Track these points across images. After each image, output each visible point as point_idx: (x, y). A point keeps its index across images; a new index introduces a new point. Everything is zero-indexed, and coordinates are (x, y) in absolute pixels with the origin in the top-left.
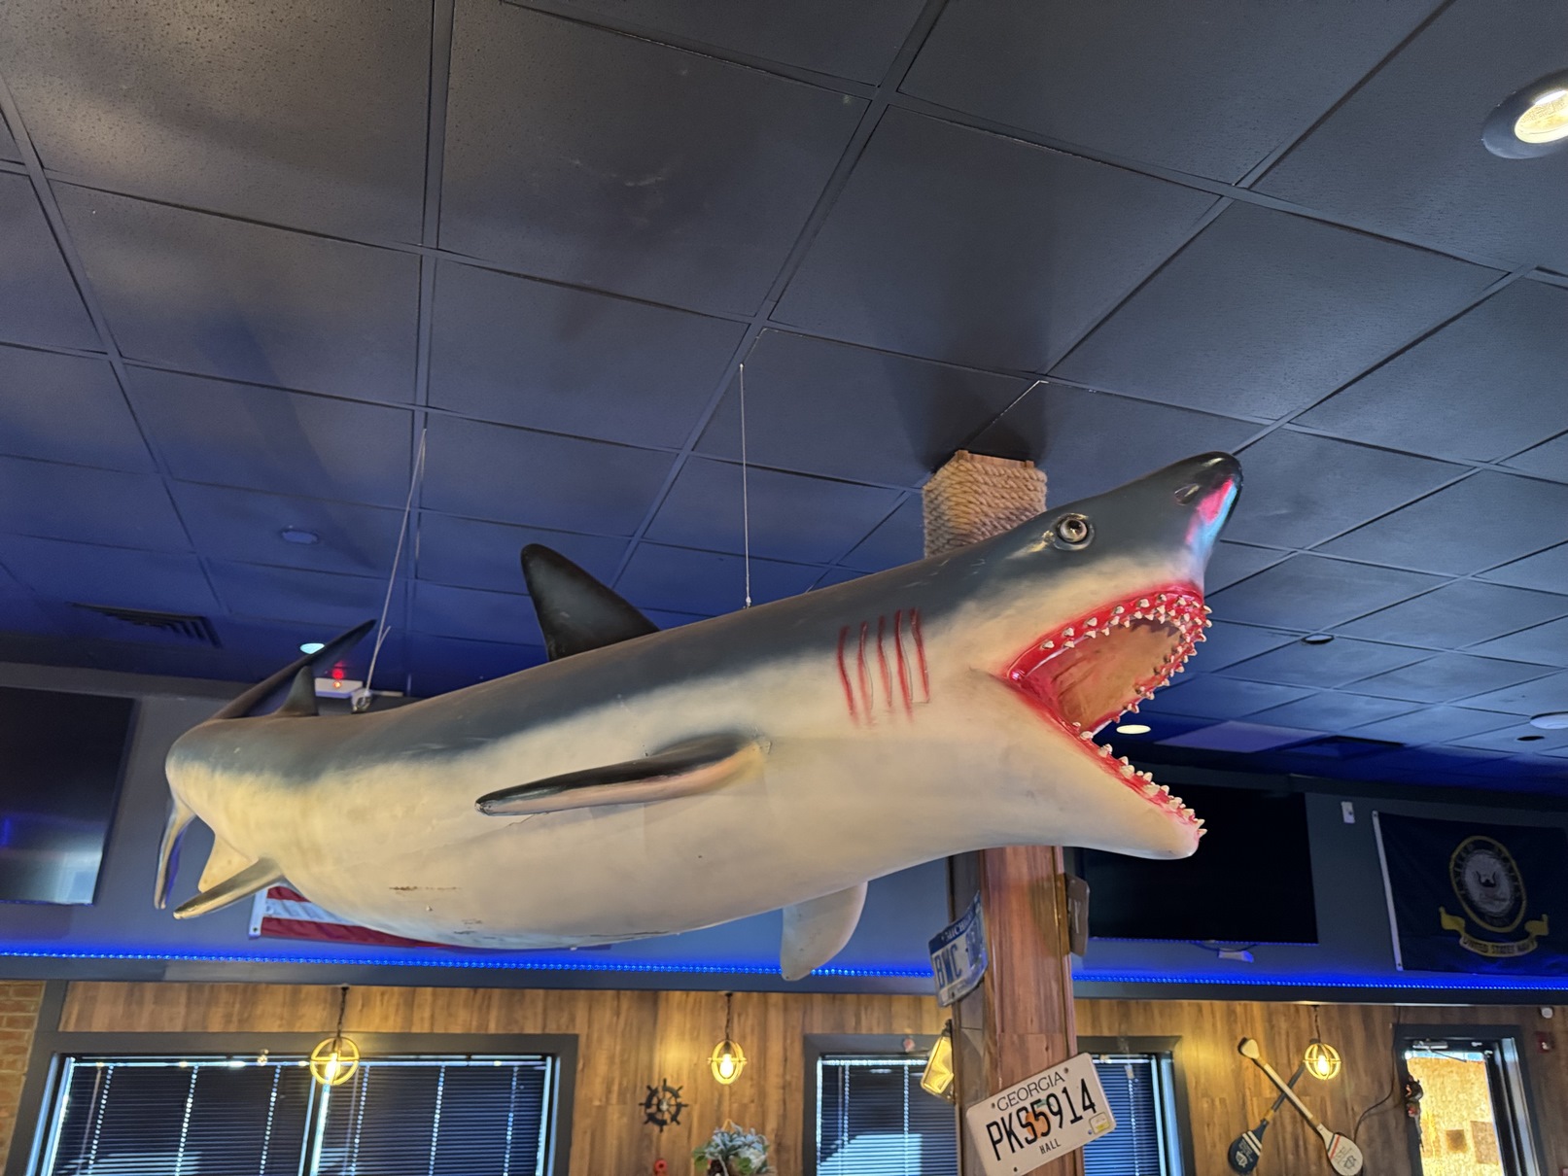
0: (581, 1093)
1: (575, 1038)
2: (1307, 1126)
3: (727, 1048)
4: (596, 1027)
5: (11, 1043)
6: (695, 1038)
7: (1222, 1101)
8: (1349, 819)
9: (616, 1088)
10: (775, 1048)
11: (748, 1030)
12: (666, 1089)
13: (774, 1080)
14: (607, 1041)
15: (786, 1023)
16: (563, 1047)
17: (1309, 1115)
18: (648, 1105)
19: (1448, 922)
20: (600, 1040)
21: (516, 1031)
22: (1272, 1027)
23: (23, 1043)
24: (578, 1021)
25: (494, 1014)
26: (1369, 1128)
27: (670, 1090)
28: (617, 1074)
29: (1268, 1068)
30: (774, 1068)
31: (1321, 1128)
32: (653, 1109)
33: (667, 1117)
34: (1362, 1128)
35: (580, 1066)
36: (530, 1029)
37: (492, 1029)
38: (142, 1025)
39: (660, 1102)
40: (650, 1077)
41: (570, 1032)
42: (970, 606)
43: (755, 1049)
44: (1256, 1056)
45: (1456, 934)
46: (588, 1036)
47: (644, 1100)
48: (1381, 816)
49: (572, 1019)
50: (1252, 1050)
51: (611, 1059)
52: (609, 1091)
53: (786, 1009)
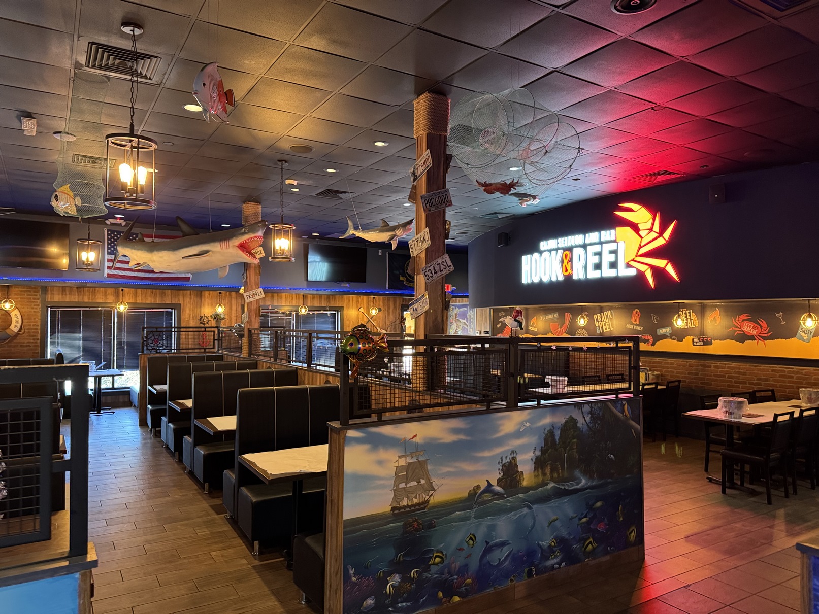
0: (182, 317)
1: (180, 304)
2: (374, 328)
3: (220, 305)
4: (185, 302)
5: (35, 304)
6: (212, 305)
7: (353, 321)
8: (380, 254)
9: (191, 316)
10: (234, 308)
11: (226, 303)
12: (205, 316)
13: (233, 315)
14: (188, 305)
15: (236, 302)
16: (177, 307)
17: (375, 325)
18: (200, 320)
19: (401, 278)
20: (186, 305)
21: (164, 302)
22: (368, 305)
23: (38, 303)
24: (180, 300)
25: (158, 299)
26: (391, 329)
27: (206, 317)
28: (192, 313)
29: (365, 314)
30: (234, 312)
31: (377, 328)
32: (202, 321)
33: (205, 323)
34: (389, 328)
35: (182, 311)
36: (167, 302)
37: (158, 302)
38: (67, 300)
39: (203, 319)
40: (201, 314)
41: (179, 303)
42: (234, 238)
43: (228, 308)
44: (363, 311)
45: (403, 281)
46: (183, 304)
47: (199, 319)
48: (389, 253)
49: (179, 300)
50: (362, 310)
51: (190, 309)
52: (190, 317)
53: (236, 299)
